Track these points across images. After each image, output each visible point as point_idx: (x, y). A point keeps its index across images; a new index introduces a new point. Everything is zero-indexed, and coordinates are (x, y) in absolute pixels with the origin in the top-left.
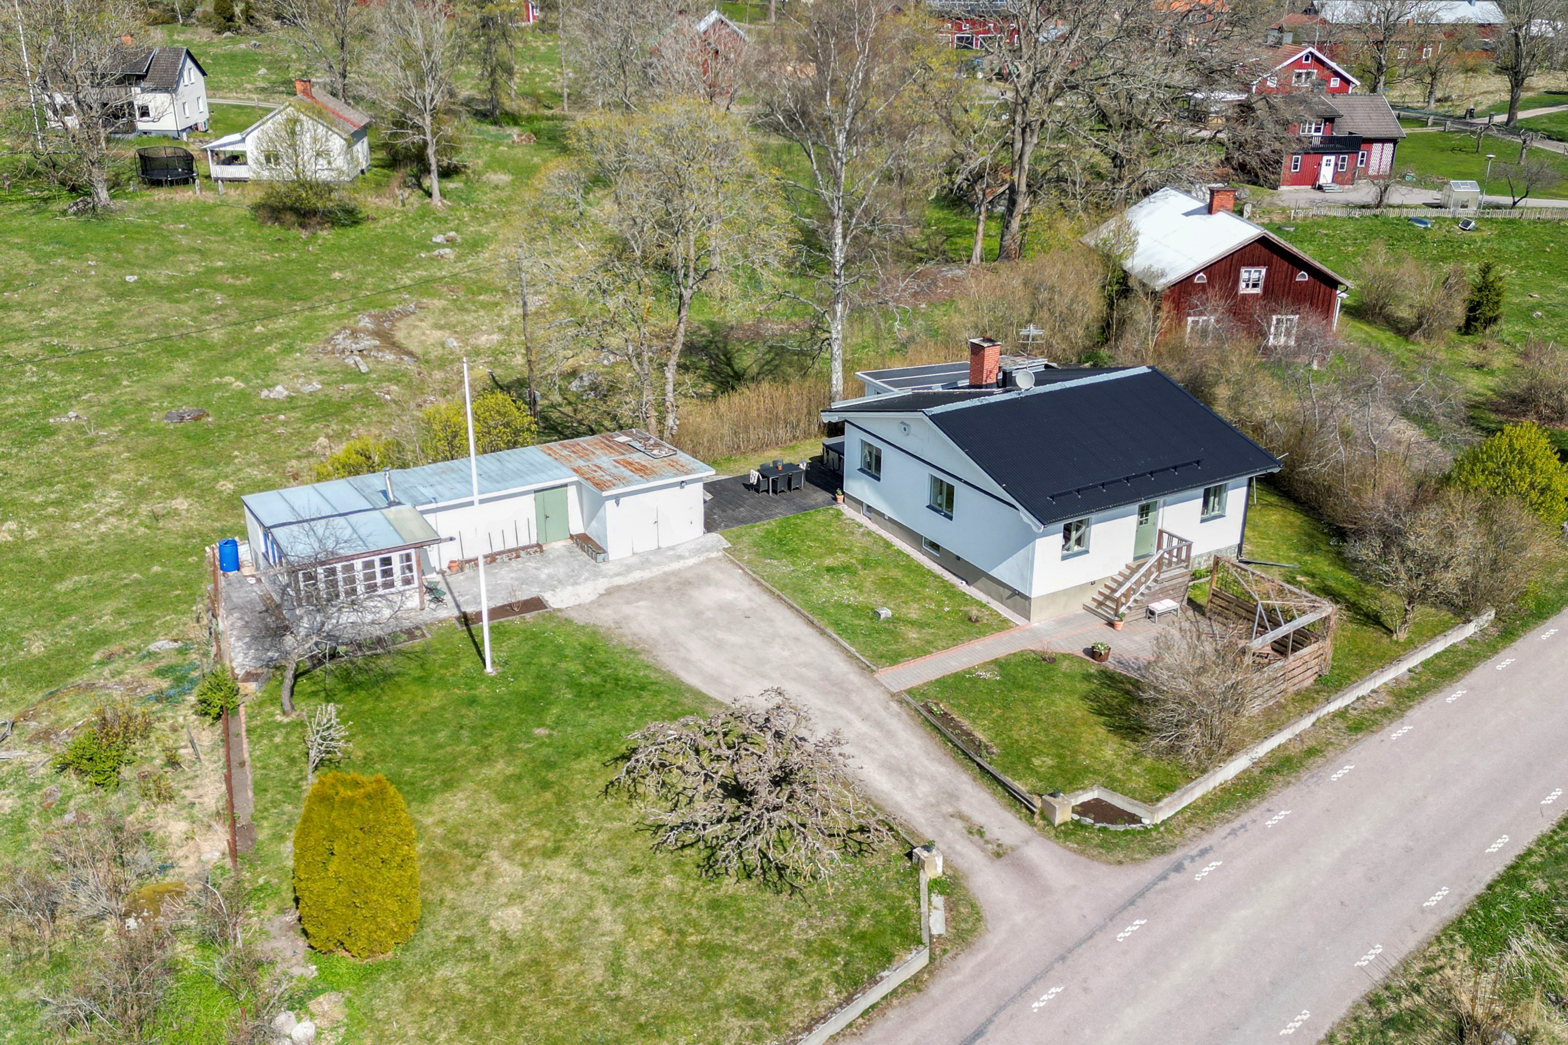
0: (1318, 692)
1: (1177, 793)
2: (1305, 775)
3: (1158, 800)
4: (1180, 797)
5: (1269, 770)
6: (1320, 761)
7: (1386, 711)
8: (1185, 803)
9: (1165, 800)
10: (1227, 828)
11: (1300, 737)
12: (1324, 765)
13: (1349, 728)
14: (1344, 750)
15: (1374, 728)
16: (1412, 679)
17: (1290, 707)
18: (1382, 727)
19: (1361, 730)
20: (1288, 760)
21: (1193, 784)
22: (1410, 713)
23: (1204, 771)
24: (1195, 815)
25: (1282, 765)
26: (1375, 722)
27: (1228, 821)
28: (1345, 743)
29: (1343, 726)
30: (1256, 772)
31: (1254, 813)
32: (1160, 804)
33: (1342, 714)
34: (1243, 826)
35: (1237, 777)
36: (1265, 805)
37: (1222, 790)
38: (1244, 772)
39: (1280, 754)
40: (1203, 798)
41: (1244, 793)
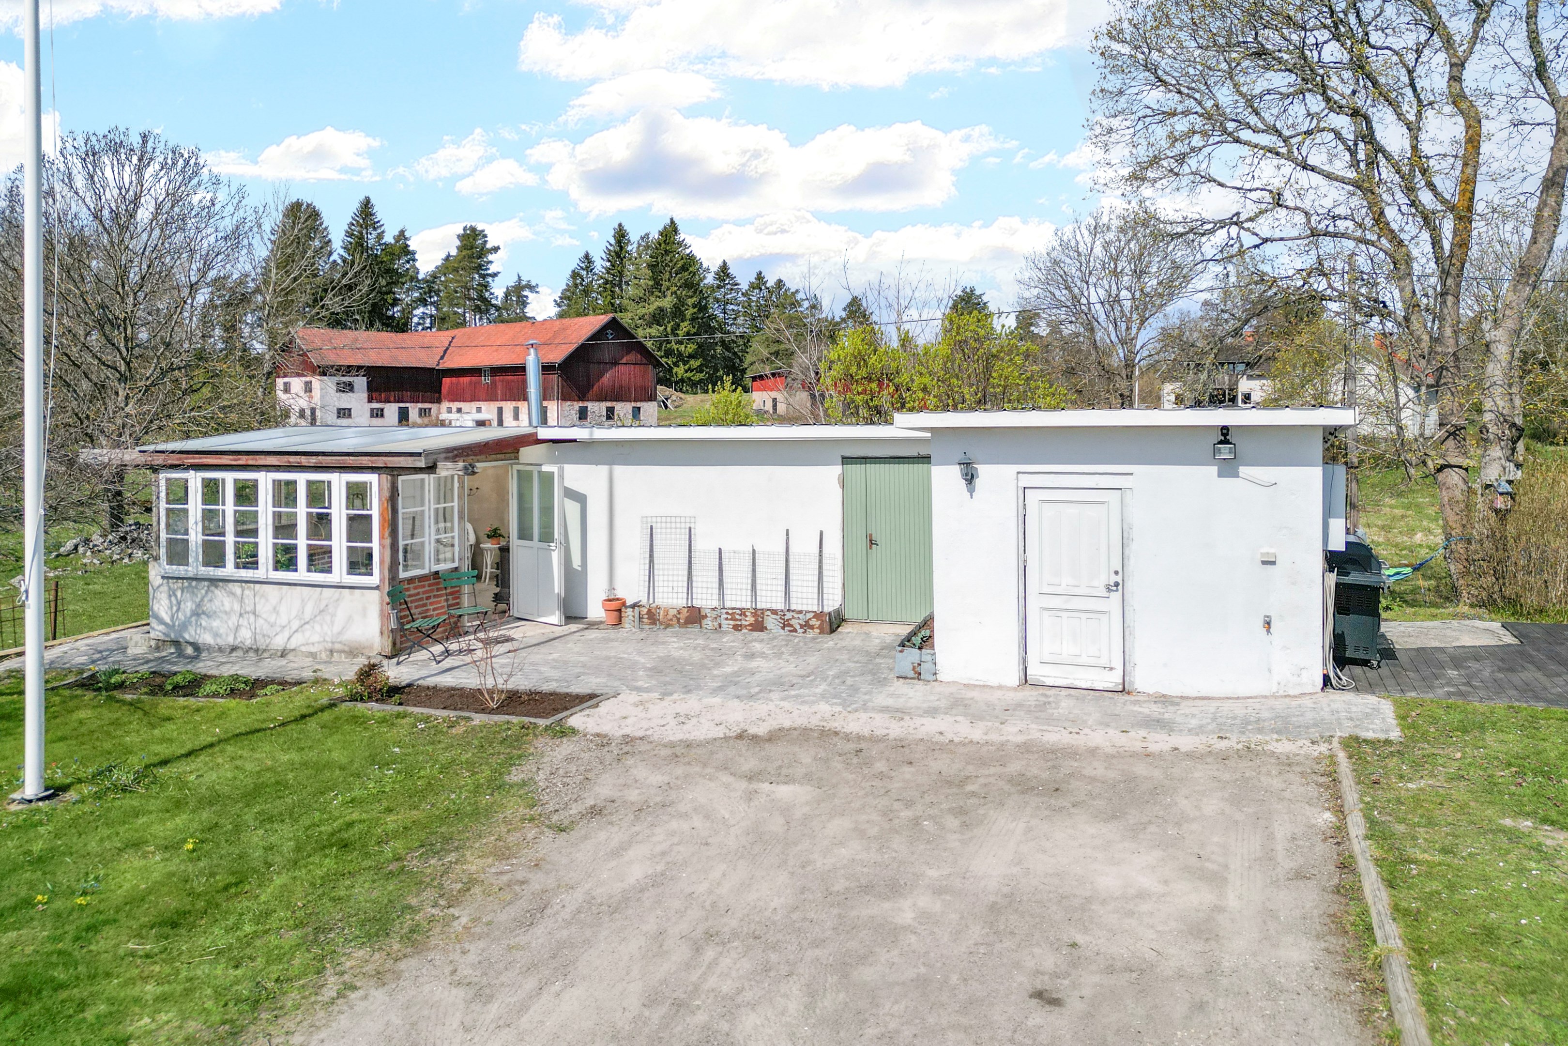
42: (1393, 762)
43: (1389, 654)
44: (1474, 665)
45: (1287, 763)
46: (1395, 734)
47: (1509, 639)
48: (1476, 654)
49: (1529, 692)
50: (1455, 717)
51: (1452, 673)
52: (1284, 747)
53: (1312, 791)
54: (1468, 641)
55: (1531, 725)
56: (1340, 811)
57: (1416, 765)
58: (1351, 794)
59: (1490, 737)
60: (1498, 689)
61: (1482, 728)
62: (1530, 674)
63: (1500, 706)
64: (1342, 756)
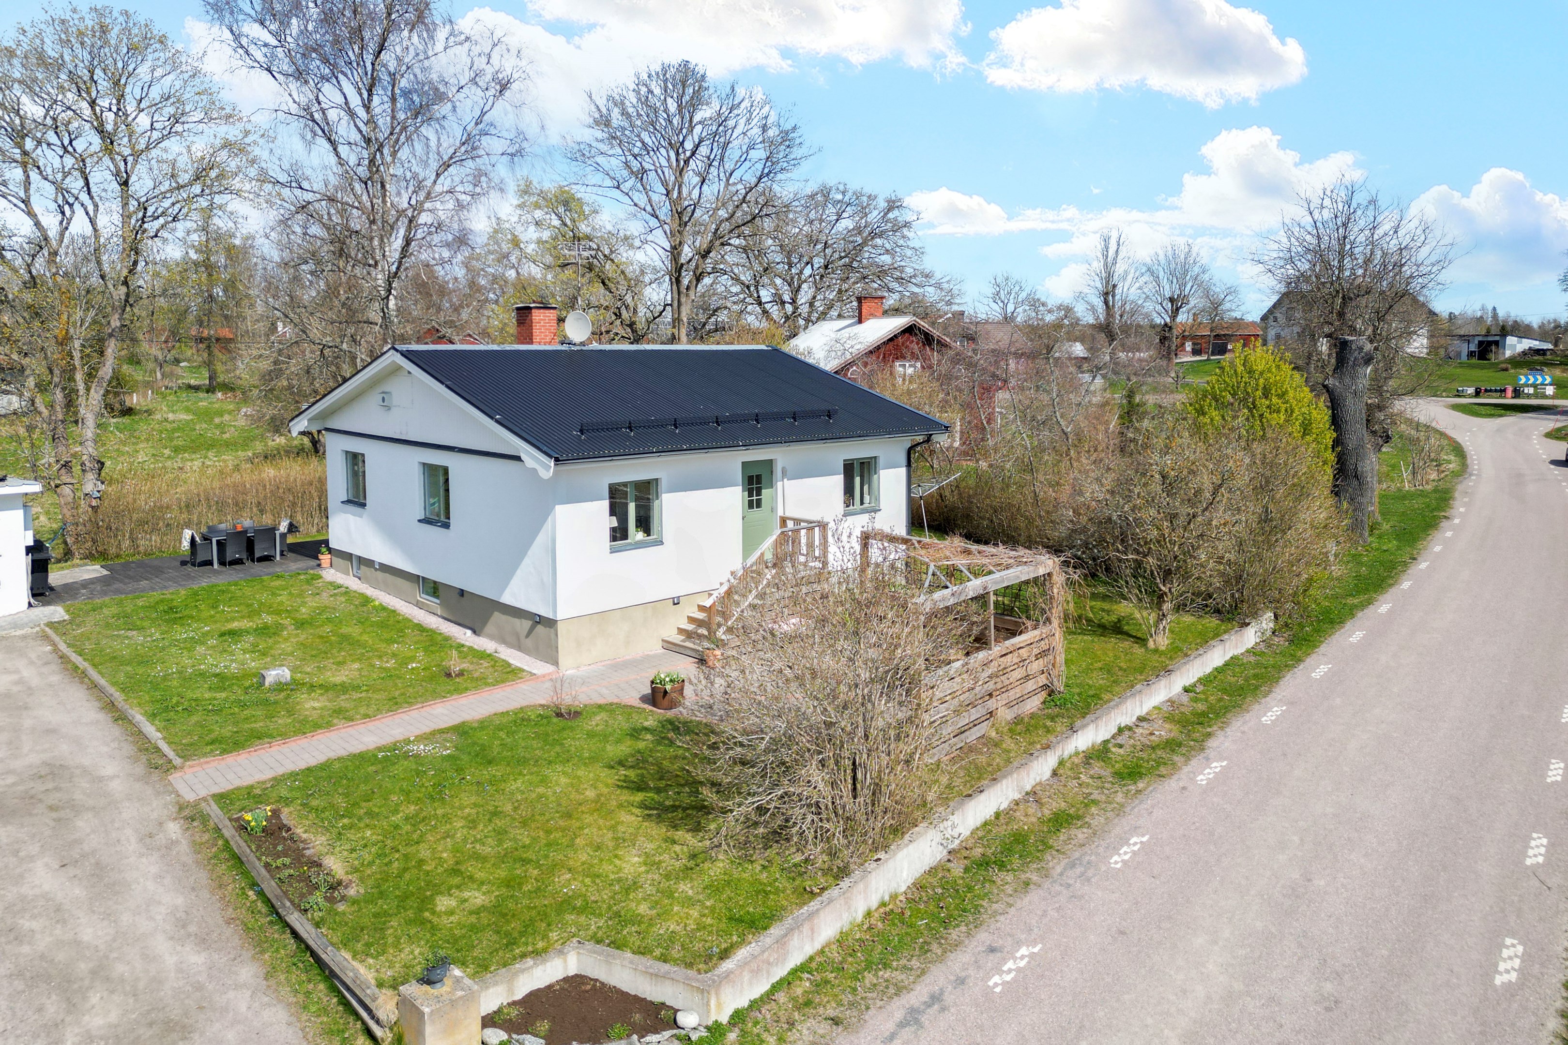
0: (1052, 719)
1: (775, 931)
2: (1057, 865)
3: (725, 955)
4: (781, 942)
5: (984, 863)
6: (1081, 835)
7: (1171, 745)
8: (795, 959)
9: (742, 954)
10: (898, 1008)
11: (1033, 795)
12: (1089, 840)
13: (1118, 775)
14: (1120, 810)
15: (1163, 770)
16: (1196, 700)
17: (1008, 743)
18: (1175, 768)
19: (1141, 775)
20: (1019, 838)
21: (814, 904)
22: (1212, 743)
23: (843, 872)
24: (820, 986)
25: (1008, 850)
26: (1160, 762)
27: (900, 989)
28: (1119, 798)
29: (1107, 773)
30: (957, 869)
31: (959, 961)
32: (728, 965)
33: (1101, 753)
34: (935, 998)
35: (919, 886)
36: (983, 937)
37: (886, 917)
38: (932, 871)
39: (1002, 830)
40: (841, 941)
41: (934, 917)
42: (69, 626)
43: (52, 589)
44: (92, 586)
45: (24, 637)
46: (67, 617)
47: (105, 572)
48: (92, 581)
49: (118, 592)
50: (89, 607)
51: (84, 591)
52: (19, 633)
53: (39, 642)
54: (87, 576)
55: (120, 603)
56: (54, 645)
57: (79, 626)
58: (57, 639)
59: (105, 610)
60: (104, 593)
61: (101, 608)
62: (117, 585)
63: (107, 599)
64: (47, 629)
